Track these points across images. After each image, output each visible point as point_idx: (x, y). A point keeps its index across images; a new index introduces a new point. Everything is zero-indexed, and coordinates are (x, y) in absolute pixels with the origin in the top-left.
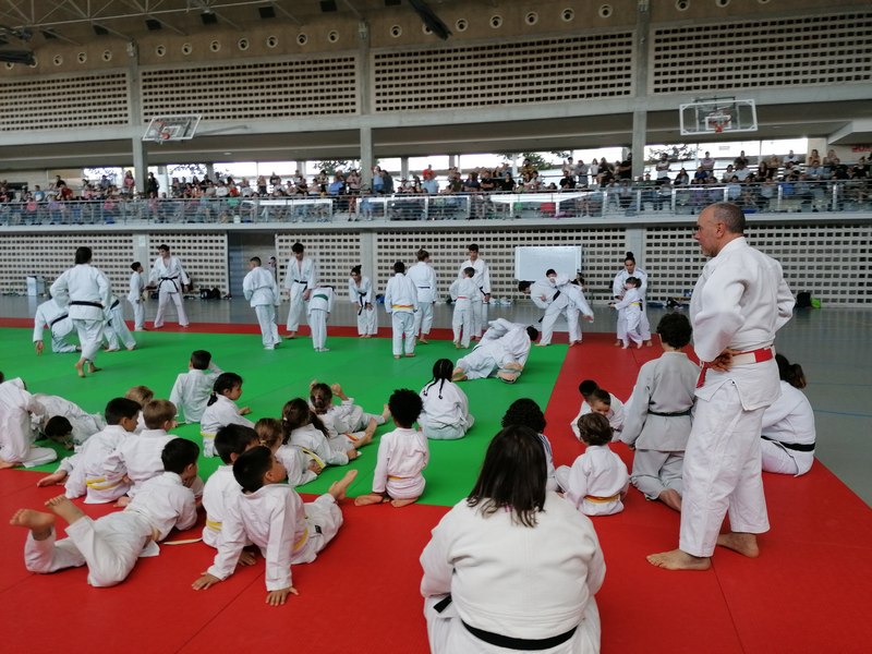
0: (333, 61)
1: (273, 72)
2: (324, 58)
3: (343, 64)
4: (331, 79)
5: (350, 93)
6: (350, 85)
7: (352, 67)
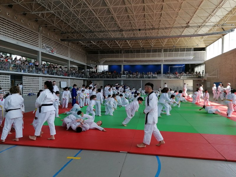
0: (35, 33)
1: (23, 29)
2: (33, 31)
3: (37, 35)
4: (35, 37)
5: (38, 42)
6: (38, 40)
7: (38, 36)
